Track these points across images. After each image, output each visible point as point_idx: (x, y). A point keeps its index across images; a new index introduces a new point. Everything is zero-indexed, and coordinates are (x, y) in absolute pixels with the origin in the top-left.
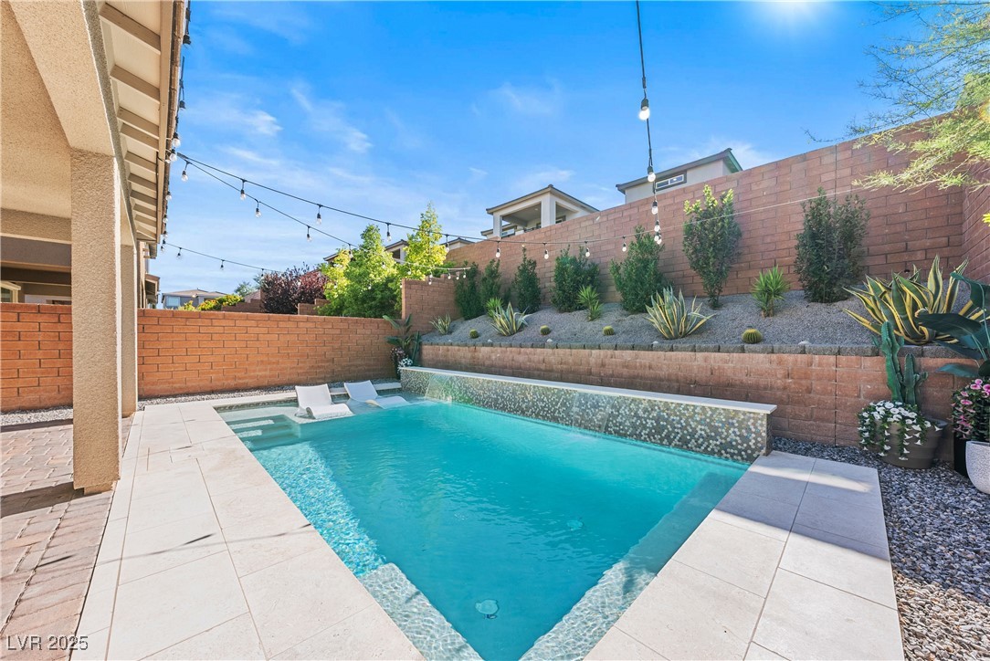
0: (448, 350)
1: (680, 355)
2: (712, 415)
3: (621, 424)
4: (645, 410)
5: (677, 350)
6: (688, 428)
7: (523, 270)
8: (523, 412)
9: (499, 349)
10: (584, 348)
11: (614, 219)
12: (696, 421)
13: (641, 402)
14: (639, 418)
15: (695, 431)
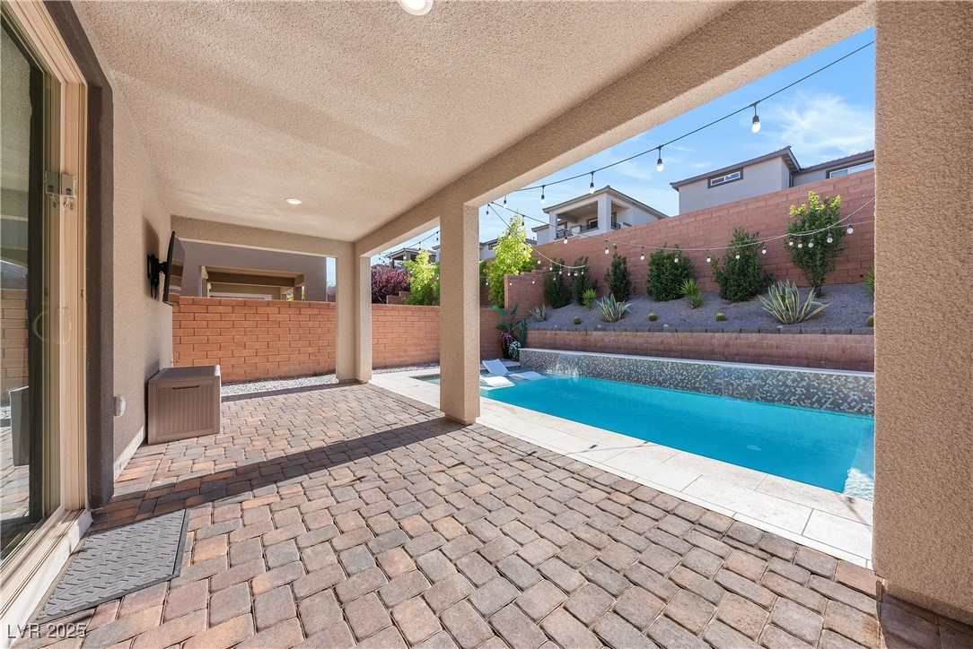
0: (556, 334)
1: (809, 337)
2: (865, 384)
3: (767, 392)
4: (794, 381)
5: (806, 332)
6: (840, 394)
7: (616, 266)
8: (660, 384)
9: (613, 333)
10: (706, 331)
11: (703, 220)
12: (849, 388)
13: (789, 373)
14: (787, 386)
15: (847, 396)
